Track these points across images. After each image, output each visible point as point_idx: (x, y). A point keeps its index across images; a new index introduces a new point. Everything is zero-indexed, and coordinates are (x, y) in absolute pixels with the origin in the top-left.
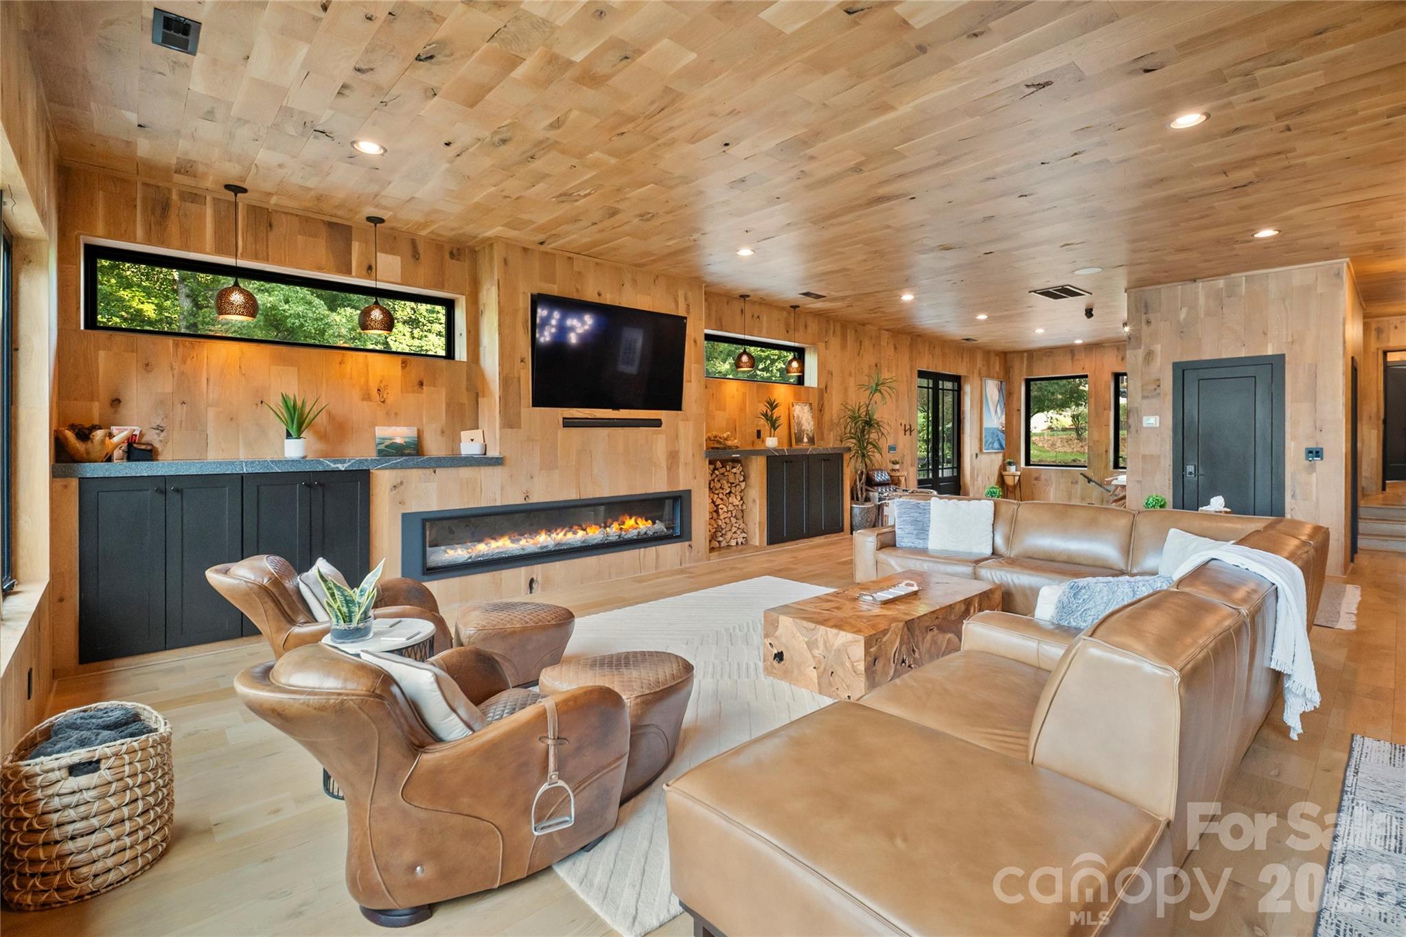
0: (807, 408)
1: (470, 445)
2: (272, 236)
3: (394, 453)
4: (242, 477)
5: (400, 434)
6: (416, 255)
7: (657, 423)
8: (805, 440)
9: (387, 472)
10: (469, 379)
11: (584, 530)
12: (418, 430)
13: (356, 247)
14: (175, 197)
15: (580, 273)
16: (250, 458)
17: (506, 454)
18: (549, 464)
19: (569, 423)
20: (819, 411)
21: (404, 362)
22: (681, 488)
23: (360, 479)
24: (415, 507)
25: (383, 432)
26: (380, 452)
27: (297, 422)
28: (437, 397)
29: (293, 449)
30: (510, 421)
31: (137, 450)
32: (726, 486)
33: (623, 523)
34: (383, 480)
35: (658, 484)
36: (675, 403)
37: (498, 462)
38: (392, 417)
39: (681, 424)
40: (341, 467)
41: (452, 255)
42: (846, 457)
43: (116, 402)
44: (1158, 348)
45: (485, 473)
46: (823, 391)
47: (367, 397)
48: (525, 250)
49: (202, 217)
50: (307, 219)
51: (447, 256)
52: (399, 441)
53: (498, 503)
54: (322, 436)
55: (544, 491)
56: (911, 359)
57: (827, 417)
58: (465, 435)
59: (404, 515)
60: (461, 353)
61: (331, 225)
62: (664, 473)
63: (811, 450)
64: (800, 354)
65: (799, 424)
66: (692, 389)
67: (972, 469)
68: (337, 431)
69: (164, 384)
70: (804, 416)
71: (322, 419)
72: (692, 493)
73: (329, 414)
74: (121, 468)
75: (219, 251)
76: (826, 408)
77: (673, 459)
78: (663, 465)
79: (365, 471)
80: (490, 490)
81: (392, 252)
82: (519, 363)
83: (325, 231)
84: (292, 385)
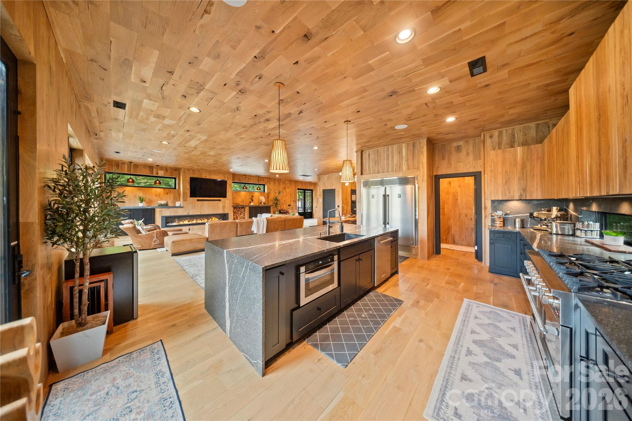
0: (263, 197)
1: (178, 204)
2: (138, 169)
3: (162, 206)
4: (131, 209)
5: (163, 202)
6: (167, 171)
7: (220, 200)
8: (263, 203)
9: (158, 209)
10: (178, 192)
12: (167, 202)
13: (154, 170)
14: (120, 163)
15: (201, 173)
16: (133, 206)
17: (184, 206)
18: (193, 208)
19: (198, 200)
20: (268, 197)
21: (164, 190)
22: (226, 213)
23: (153, 210)
24: (164, 215)
25: (159, 202)
26: (159, 205)
27: (142, 200)
28: (171, 196)
29: (141, 205)
30: (185, 200)
32: (239, 212)
33: (212, 219)
34: (158, 211)
35: (220, 212)
36: (225, 196)
37: (182, 207)
38: (161, 199)
39: (226, 201)
40: (149, 208)
41: (175, 170)
42: (272, 207)
44: (321, 187)
46: (268, 194)
47: (156, 196)
48: (189, 169)
49: (125, 167)
50: (145, 166)
51: (173, 170)
52: (163, 203)
53: (182, 215)
54: (147, 203)
55: (192, 213)
56: (295, 186)
57: (270, 199)
58: (177, 202)
59: (162, 216)
60: (177, 188)
61: (149, 166)
62: (222, 210)
63: (264, 205)
64: (264, 185)
65: (261, 200)
66: (229, 194)
67: (315, 210)
68: (150, 202)
70: (263, 199)
71: (147, 200)
72: (229, 215)
73: (148, 199)
75: (128, 172)
76: (270, 197)
77: (224, 207)
78: (222, 208)
79: (155, 209)
80: (180, 212)
81: (162, 170)
82: (187, 190)
83: (148, 168)
84: (141, 194)
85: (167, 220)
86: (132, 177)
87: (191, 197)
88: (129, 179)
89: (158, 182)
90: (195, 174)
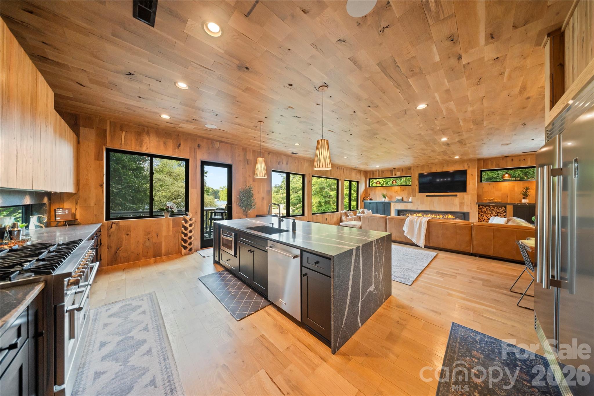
1: (410, 199)
5: (400, 198)
6: (403, 171)
7: (456, 196)
9: (394, 203)
11: (439, 216)
12: (403, 198)
13: (394, 172)
15: (431, 167)
17: (413, 201)
18: (422, 203)
19: (427, 196)
21: (400, 187)
22: (465, 211)
24: (398, 208)
25: (397, 197)
26: (395, 200)
27: (385, 197)
28: (406, 192)
29: (383, 200)
30: (414, 195)
31: (371, 199)
33: (448, 216)
34: (393, 205)
35: (457, 209)
36: (464, 191)
37: (413, 203)
38: (399, 195)
39: (466, 196)
40: (388, 202)
41: (409, 169)
43: (369, 194)
45: (409, 204)
47: (395, 193)
48: (417, 166)
50: (387, 170)
51: (408, 170)
53: (411, 209)
55: (420, 208)
59: (395, 209)
62: (459, 207)
66: (470, 187)
68: (391, 197)
69: (373, 192)
71: (387, 196)
72: (470, 213)
74: (369, 201)
77: (462, 204)
78: (458, 205)
79: (390, 203)
80: (410, 207)
81: (399, 171)
82: (415, 186)
83: (390, 171)
84: (385, 192)
85: (400, 212)
86: (379, 180)
87: (419, 192)
88: (377, 182)
89: (394, 181)
90: (424, 170)
